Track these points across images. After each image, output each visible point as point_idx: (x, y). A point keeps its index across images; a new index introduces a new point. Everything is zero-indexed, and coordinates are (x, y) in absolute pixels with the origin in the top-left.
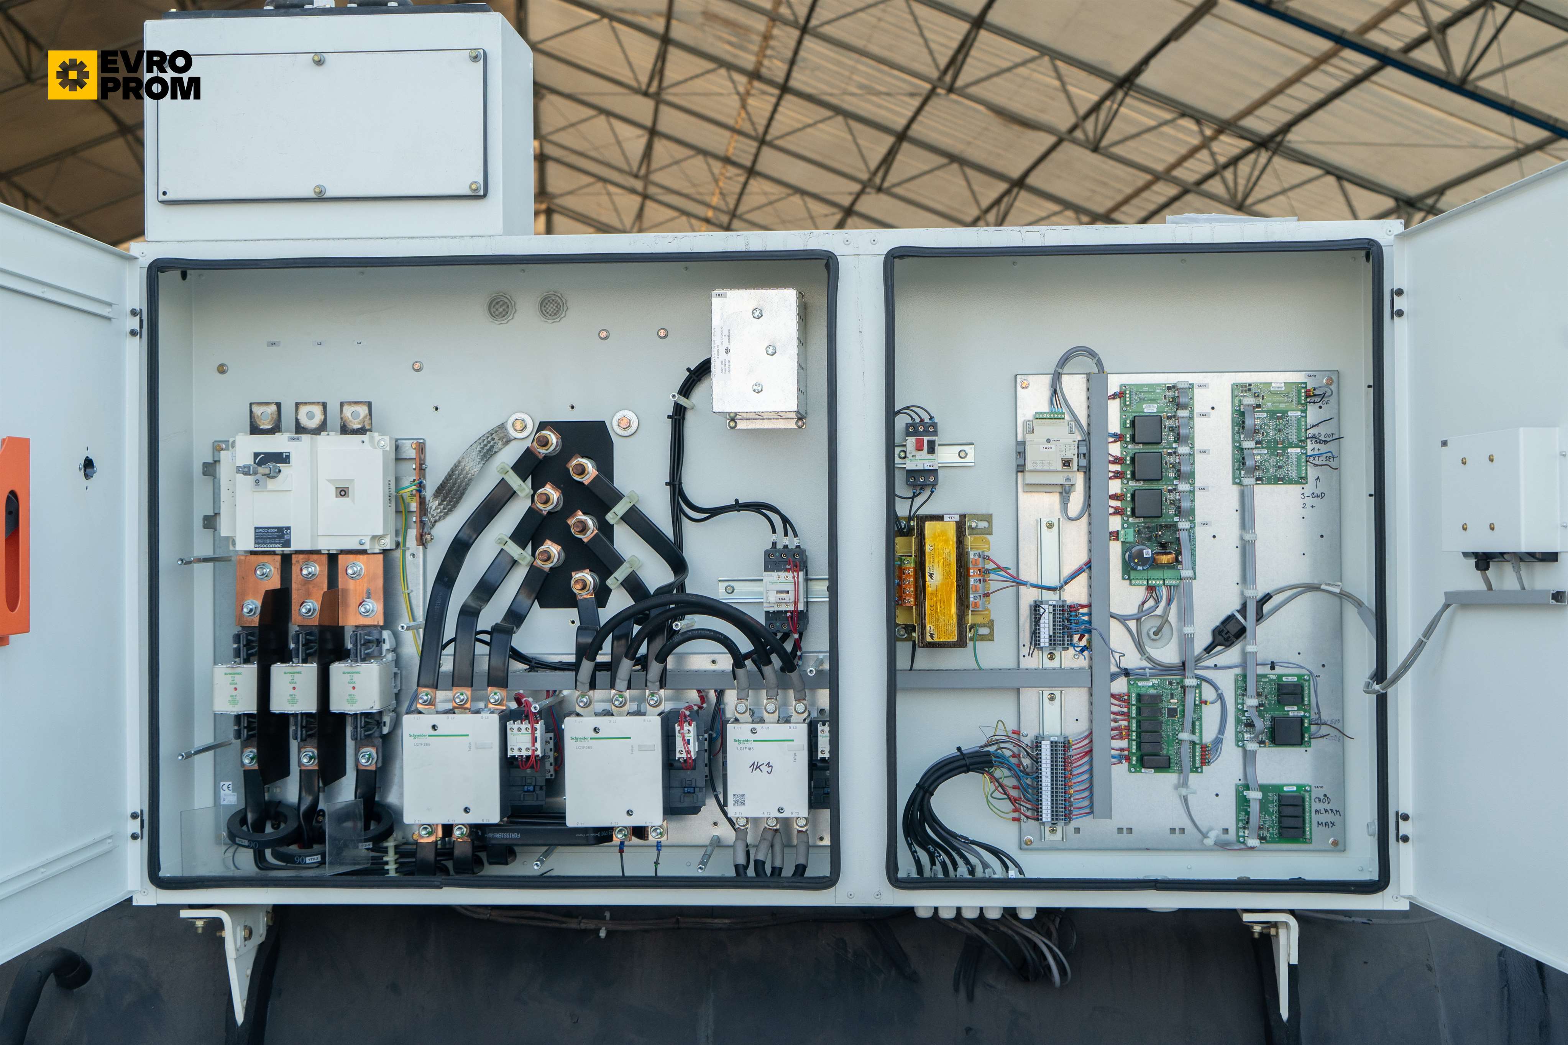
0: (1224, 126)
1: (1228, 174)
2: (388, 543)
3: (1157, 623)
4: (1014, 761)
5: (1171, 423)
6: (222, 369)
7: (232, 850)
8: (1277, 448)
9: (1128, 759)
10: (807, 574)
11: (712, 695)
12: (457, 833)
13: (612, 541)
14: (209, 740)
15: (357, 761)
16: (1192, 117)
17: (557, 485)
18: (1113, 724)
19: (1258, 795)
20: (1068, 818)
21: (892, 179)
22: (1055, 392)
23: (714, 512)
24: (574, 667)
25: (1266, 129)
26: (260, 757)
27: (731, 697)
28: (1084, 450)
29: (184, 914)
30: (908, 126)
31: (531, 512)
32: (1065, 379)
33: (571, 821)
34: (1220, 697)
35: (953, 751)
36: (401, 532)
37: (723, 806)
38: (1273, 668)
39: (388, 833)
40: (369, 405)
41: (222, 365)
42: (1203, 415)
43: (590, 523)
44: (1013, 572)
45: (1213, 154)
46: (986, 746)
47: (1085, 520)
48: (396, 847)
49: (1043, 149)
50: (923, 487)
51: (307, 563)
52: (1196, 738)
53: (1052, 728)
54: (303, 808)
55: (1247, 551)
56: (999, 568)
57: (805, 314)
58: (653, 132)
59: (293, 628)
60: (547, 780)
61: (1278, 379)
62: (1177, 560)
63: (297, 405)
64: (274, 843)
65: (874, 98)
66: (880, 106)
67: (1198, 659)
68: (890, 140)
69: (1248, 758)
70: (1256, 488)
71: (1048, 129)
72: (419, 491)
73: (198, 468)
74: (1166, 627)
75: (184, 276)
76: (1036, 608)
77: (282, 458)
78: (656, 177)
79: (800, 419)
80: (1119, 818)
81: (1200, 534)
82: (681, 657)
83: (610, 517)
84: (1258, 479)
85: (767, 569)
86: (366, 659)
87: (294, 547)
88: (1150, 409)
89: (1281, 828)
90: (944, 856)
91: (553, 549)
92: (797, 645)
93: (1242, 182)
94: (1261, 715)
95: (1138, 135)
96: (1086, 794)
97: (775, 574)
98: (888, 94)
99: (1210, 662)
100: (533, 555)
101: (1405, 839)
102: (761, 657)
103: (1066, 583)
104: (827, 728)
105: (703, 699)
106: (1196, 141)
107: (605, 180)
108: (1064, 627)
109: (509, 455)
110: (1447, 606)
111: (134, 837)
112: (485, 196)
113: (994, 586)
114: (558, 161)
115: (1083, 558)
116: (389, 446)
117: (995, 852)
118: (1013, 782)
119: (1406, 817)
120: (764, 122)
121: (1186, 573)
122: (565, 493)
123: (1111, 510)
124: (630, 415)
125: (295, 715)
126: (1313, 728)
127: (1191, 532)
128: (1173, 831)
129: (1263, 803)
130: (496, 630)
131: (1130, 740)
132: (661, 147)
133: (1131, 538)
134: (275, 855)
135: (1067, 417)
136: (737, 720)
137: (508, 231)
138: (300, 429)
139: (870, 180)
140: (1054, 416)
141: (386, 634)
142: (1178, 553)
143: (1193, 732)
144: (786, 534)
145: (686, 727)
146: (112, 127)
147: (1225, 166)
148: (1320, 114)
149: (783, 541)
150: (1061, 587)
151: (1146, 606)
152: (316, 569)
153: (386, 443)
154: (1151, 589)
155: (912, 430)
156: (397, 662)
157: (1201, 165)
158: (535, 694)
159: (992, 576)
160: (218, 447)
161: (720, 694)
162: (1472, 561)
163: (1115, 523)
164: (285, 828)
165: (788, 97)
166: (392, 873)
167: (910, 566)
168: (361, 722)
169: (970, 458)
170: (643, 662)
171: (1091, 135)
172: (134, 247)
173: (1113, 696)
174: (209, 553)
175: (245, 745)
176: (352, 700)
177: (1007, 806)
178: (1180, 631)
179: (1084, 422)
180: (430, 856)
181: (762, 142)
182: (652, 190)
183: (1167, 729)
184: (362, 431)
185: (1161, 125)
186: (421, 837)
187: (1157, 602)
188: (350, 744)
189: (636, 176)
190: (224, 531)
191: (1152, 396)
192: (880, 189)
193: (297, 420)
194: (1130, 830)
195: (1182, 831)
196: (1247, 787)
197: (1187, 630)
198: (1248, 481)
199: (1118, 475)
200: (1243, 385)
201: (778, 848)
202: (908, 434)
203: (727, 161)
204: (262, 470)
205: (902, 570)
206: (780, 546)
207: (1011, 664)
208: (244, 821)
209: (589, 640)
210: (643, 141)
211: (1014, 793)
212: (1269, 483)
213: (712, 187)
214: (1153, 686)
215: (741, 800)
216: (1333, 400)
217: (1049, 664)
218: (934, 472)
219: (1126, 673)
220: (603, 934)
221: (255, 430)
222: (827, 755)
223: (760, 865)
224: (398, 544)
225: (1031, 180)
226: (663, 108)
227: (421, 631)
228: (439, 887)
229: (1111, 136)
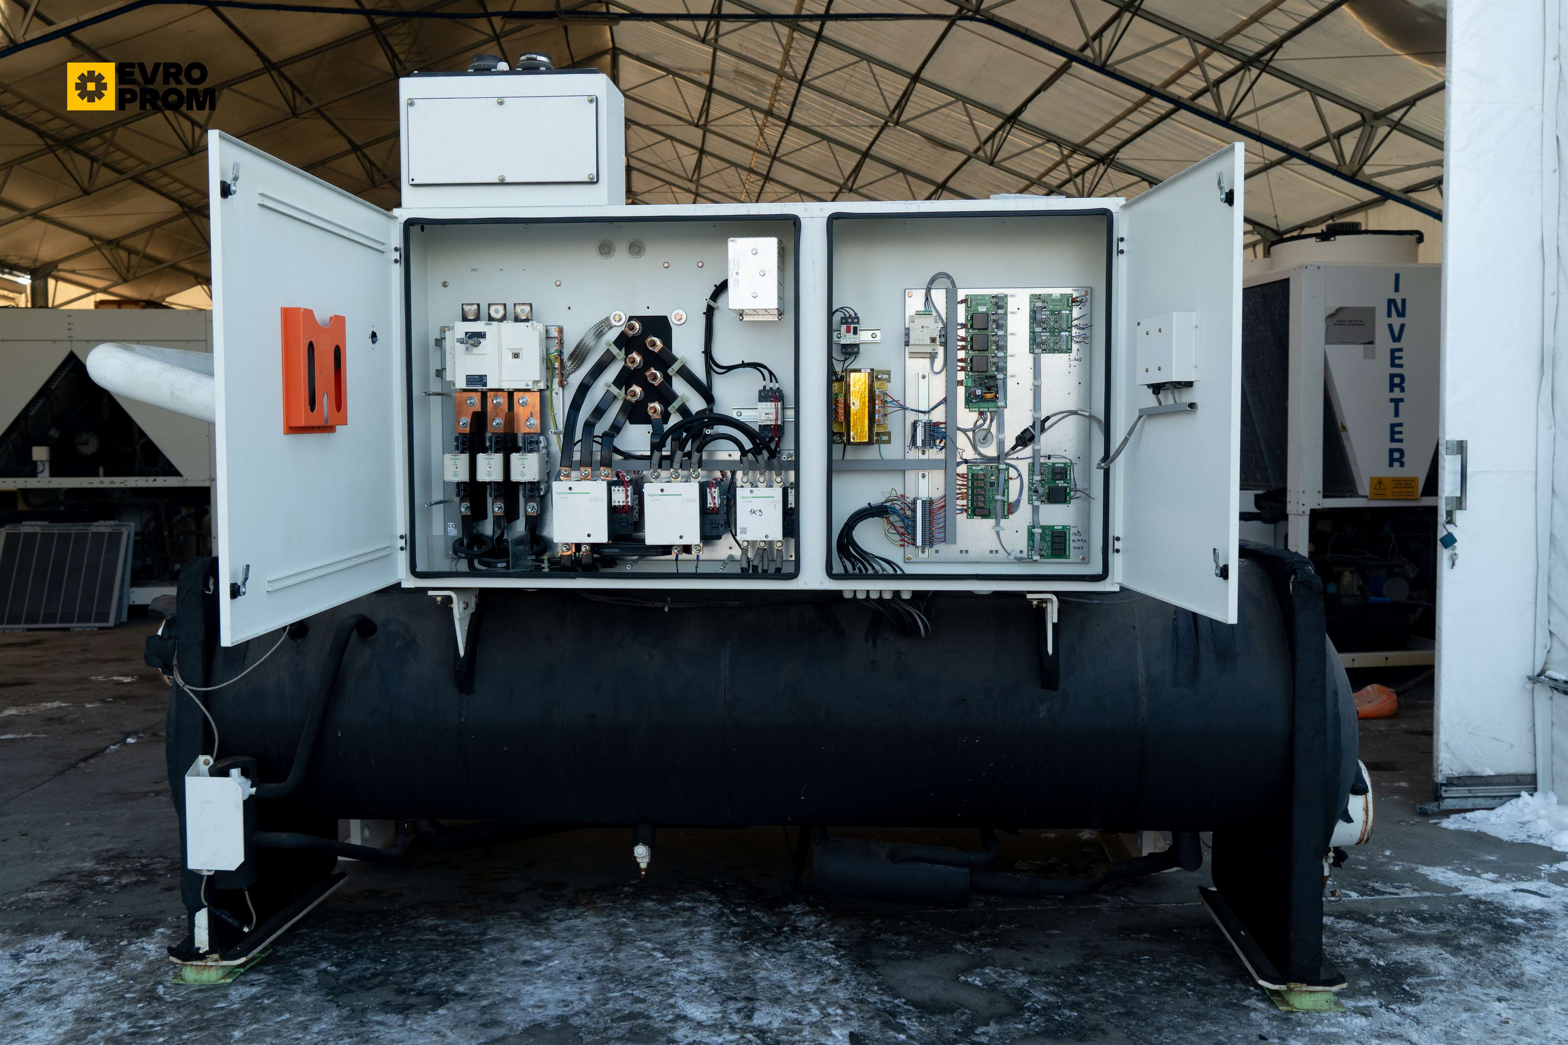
0: (1077, 148)
1: (1079, 181)
2: (542, 386)
3: (983, 433)
4: (902, 512)
5: (994, 317)
6: (445, 285)
7: (455, 561)
8: (1055, 331)
9: (966, 511)
10: (783, 404)
11: (729, 474)
12: (583, 549)
13: (671, 385)
14: (441, 498)
15: (526, 510)
16: (1055, 142)
17: (639, 353)
18: (958, 491)
19: (1040, 531)
20: (931, 545)
21: (859, 183)
22: (927, 299)
23: (730, 368)
24: (649, 458)
25: (1103, 150)
26: (472, 508)
27: (739, 474)
28: (943, 333)
29: (430, 593)
30: (870, 148)
31: (625, 369)
32: (933, 292)
33: (648, 542)
34: (1020, 475)
35: (865, 505)
36: (549, 380)
37: (734, 536)
38: (1049, 458)
39: (544, 551)
40: (531, 305)
41: (445, 282)
42: (1013, 313)
43: (659, 375)
44: (901, 402)
45: (1068, 167)
46: (885, 502)
47: (944, 373)
48: (549, 559)
49: (958, 163)
50: (850, 354)
51: (496, 397)
52: (1005, 499)
53: (924, 494)
54: (496, 536)
55: (1037, 391)
56: (894, 400)
57: (783, 253)
58: (702, 151)
59: (488, 435)
60: (635, 522)
61: (1056, 292)
62: (996, 397)
63: (489, 305)
64: (480, 557)
65: (847, 129)
66: (851, 134)
67: (1007, 454)
68: (858, 157)
69: (1036, 510)
70: (1042, 355)
71: (961, 150)
72: (560, 355)
73: (432, 342)
74: (989, 435)
75: (422, 229)
76: (915, 425)
77: (482, 335)
78: (704, 181)
79: (780, 315)
80: (960, 545)
81: (1010, 382)
82: (711, 453)
83: (670, 371)
84: (1043, 350)
85: (760, 401)
86: (531, 451)
87: (489, 386)
88: (982, 309)
89: (1052, 549)
90: (860, 565)
91: (638, 389)
92: (777, 445)
93: (1087, 185)
94: (1043, 486)
95: (1020, 154)
96: (942, 530)
97: (764, 404)
98: (857, 126)
99: (1014, 456)
100: (626, 393)
101: (1118, 551)
102: (756, 451)
103: (932, 409)
104: (793, 491)
105: (723, 476)
106: (1058, 158)
107: (671, 184)
108: (930, 435)
109: (612, 335)
110: (1140, 417)
111: (402, 549)
112: (597, 182)
113: (889, 410)
114: (639, 170)
115: (943, 396)
116: (543, 330)
117: (889, 562)
118: (901, 524)
119: (1118, 539)
120: (775, 145)
121: (1001, 404)
122: (644, 358)
123: (959, 368)
124: (682, 312)
125: (490, 483)
126: (1072, 493)
127: (1005, 379)
128: (991, 552)
129: (1042, 535)
130: (605, 435)
131: (968, 500)
132: (707, 161)
133: (970, 384)
134: (480, 563)
135: (934, 314)
136: (742, 487)
137: (611, 202)
138: (491, 319)
139: (845, 184)
140: (926, 313)
141: (542, 438)
142: (997, 392)
143: (1004, 496)
144: (771, 381)
145: (713, 489)
146: (348, 147)
147: (1077, 175)
148: (1138, 140)
149: (769, 385)
150: (929, 412)
151: (978, 424)
152: (502, 400)
153: (540, 327)
154: (981, 414)
155: (844, 321)
156: (548, 454)
157: (1060, 174)
158: (628, 472)
159: (889, 405)
160: (443, 330)
161: (733, 473)
162: (1151, 391)
163: (961, 376)
164: (485, 548)
165: (791, 127)
166: (546, 570)
167: (841, 399)
168: (528, 487)
169: (878, 338)
170: (689, 455)
171: (989, 154)
172: (396, 212)
173: (958, 475)
174: (439, 390)
175: (462, 500)
176: (523, 474)
177: (897, 538)
178: (997, 437)
179: (944, 316)
180: (568, 564)
181: (774, 158)
182: (702, 190)
183: (989, 494)
184: (527, 320)
185: (1034, 147)
186: (563, 551)
187: (985, 421)
188: (522, 499)
189: (691, 181)
190: (448, 377)
191: (983, 302)
192: (851, 190)
193: (489, 314)
194: (967, 552)
195: (997, 552)
196: (1034, 527)
197: (1001, 436)
198: (1037, 351)
199: (963, 348)
200: (1036, 295)
201: (765, 559)
202: (842, 323)
203: (751, 171)
204: (470, 341)
205: (837, 402)
206: (767, 388)
207: (900, 457)
208: (462, 544)
209: (658, 440)
210: (696, 157)
211: (902, 530)
212: (1050, 353)
213: (741, 188)
214: (981, 469)
215: (744, 531)
216: (1088, 304)
217: (922, 457)
218: (857, 345)
219: (966, 461)
220: (666, 609)
221: (465, 319)
222: (793, 506)
223: (755, 568)
224: (548, 387)
225: (950, 184)
226: (709, 135)
227: (561, 436)
228: (574, 578)
229: (1002, 155)
